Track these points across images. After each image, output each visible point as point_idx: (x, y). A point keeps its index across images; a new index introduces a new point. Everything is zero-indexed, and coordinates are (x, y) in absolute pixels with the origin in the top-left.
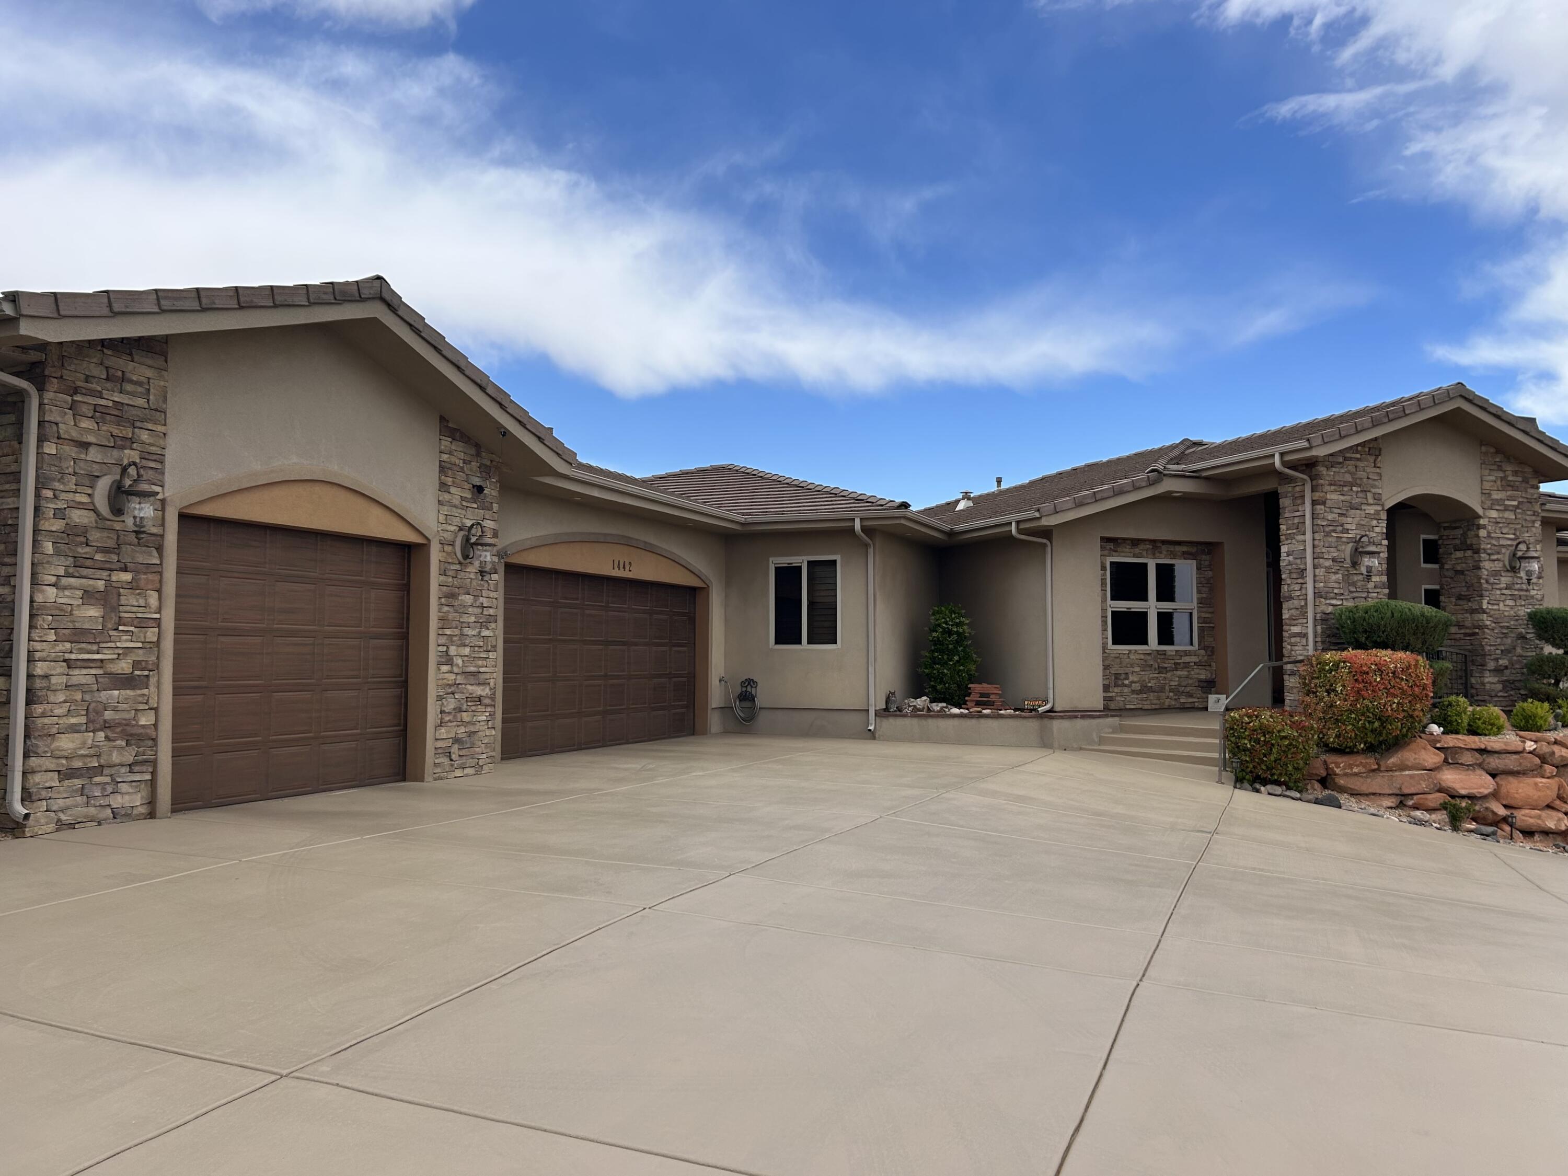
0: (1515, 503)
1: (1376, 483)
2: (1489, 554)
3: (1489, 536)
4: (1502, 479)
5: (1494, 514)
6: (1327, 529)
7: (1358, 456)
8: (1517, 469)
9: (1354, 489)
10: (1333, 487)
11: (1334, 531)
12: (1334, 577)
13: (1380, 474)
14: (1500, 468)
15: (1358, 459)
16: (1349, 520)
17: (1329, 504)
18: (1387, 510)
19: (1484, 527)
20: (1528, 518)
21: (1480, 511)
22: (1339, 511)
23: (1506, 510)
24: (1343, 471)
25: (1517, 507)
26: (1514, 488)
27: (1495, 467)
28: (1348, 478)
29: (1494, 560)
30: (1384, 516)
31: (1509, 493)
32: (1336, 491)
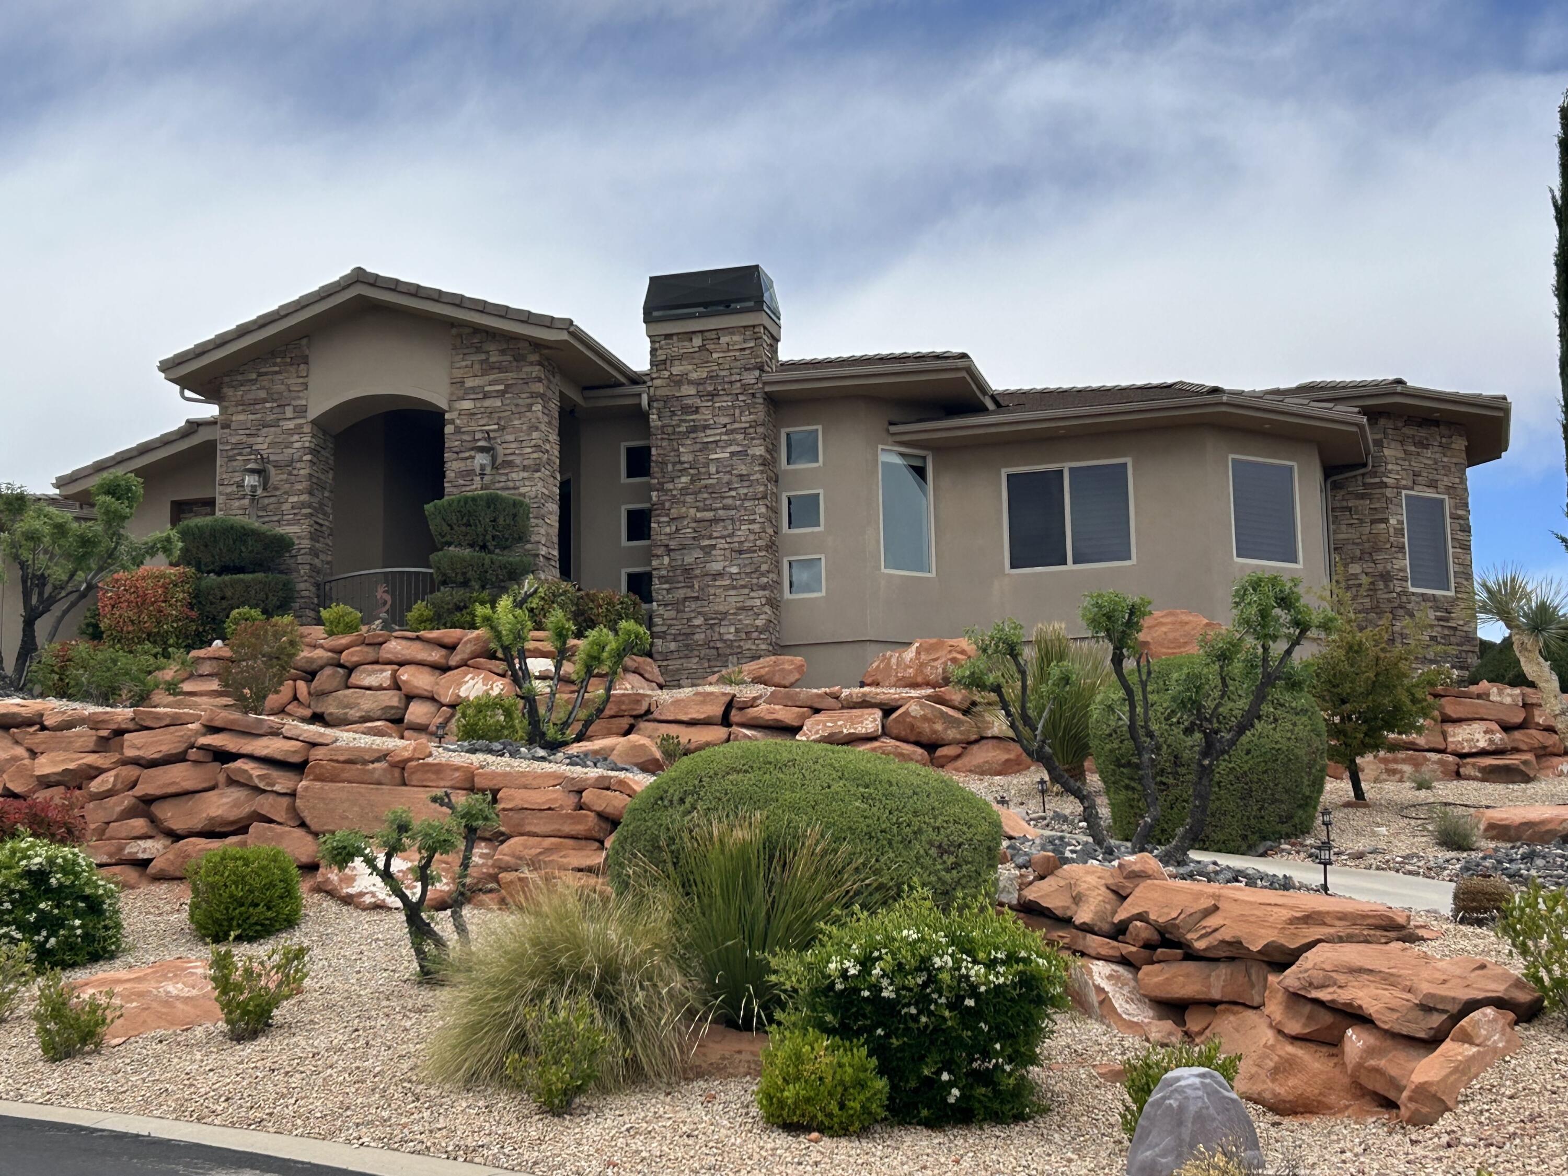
0: (501, 387)
1: (301, 394)
2: (457, 453)
3: (458, 430)
4: (482, 362)
5: (467, 405)
6: (231, 453)
7: (277, 369)
8: (505, 346)
9: (268, 405)
10: (240, 408)
11: (240, 454)
12: (237, 504)
13: (306, 385)
14: (479, 350)
15: (276, 373)
16: (260, 440)
17: (233, 426)
18: (313, 422)
19: (452, 422)
20: (520, 402)
21: (443, 405)
22: (248, 432)
23: (485, 398)
24: (254, 388)
25: (501, 394)
26: (501, 370)
27: (473, 350)
28: (263, 394)
29: (462, 459)
30: (307, 429)
31: (492, 377)
32: (244, 411)
